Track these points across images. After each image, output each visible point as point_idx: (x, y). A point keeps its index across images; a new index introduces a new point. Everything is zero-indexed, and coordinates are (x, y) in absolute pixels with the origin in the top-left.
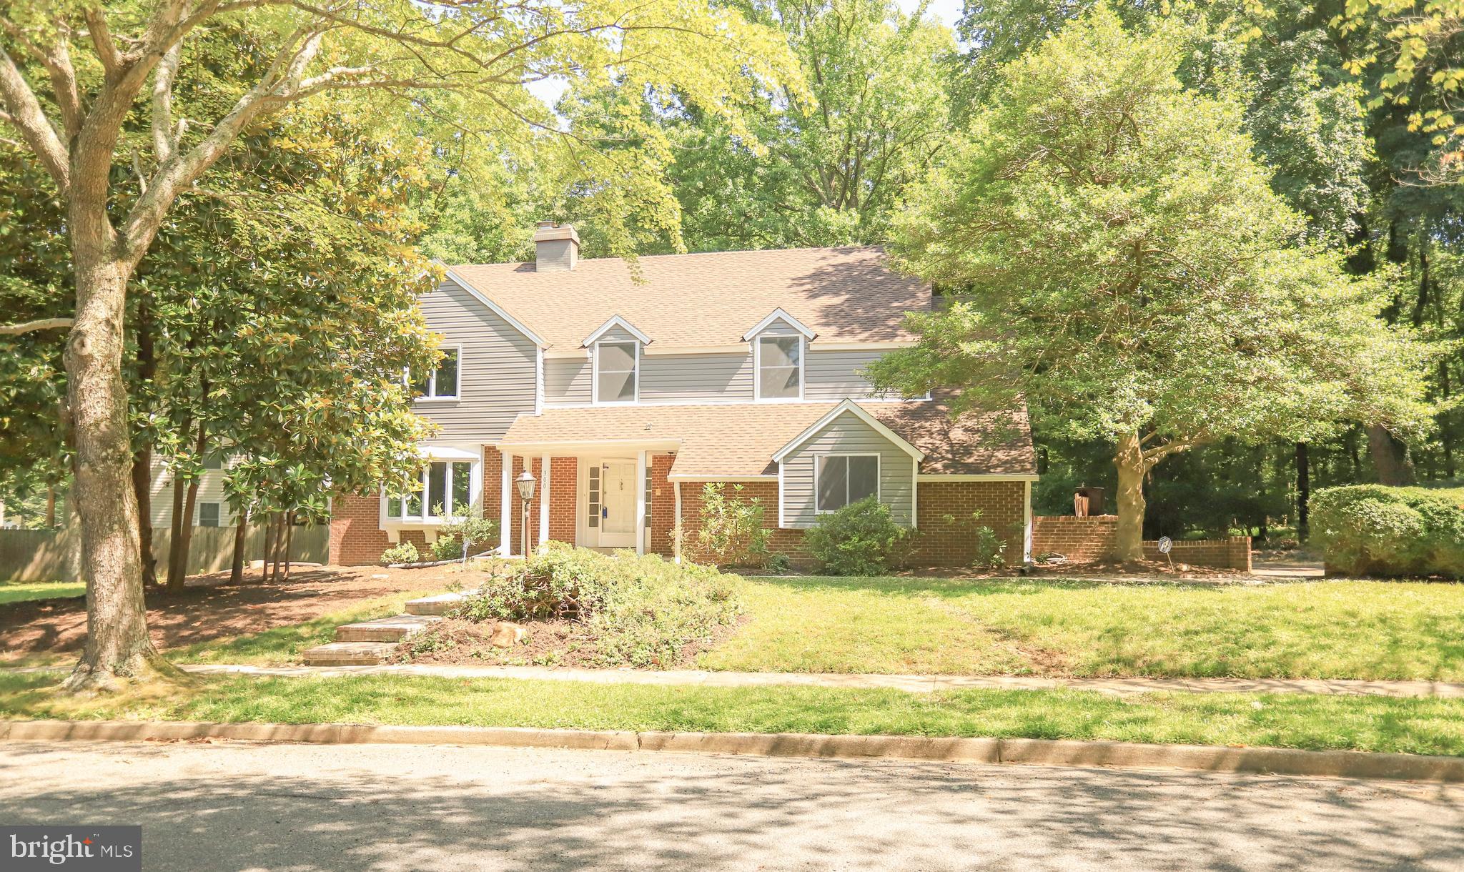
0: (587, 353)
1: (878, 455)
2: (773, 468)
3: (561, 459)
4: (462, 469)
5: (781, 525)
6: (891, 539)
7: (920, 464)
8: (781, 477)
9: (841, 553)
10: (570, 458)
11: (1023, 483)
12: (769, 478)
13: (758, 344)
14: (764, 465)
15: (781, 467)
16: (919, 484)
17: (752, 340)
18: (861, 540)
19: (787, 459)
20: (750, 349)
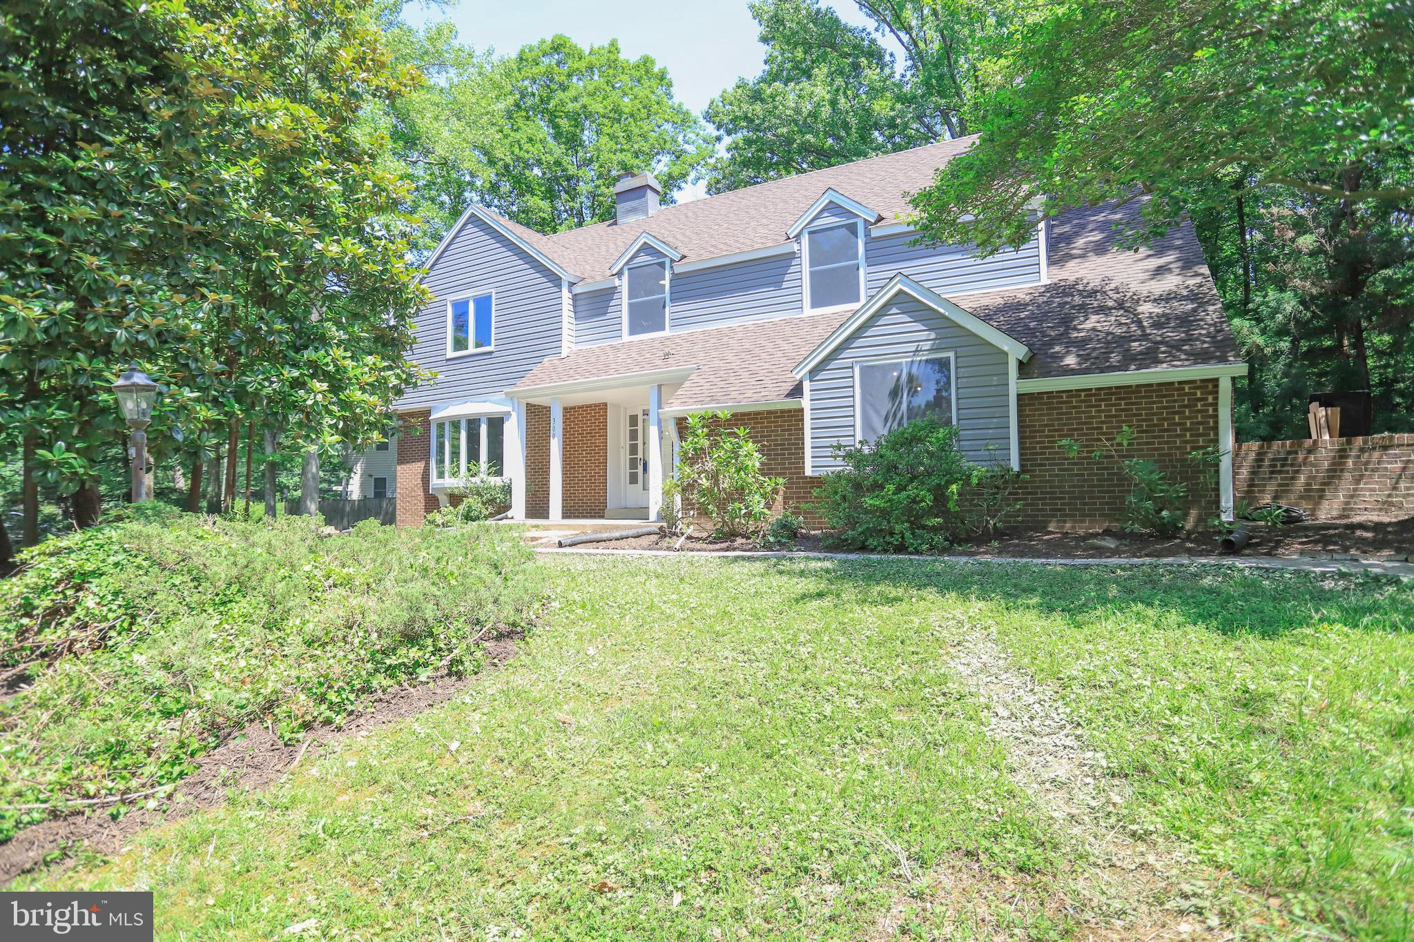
0: (617, 282)
1: (951, 355)
2: (797, 391)
3: (590, 406)
4: (496, 424)
5: (808, 472)
6: (954, 488)
7: (1021, 364)
8: (806, 402)
9: (866, 512)
10: (598, 405)
11: (1215, 382)
12: (791, 404)
13: (805, 239)
14: (788, 387)
15: (807, 386)
16: (1020, 397)
17: (798, 236)
18: (900, 488)
19: (813, 373)
20: (796, 247)
